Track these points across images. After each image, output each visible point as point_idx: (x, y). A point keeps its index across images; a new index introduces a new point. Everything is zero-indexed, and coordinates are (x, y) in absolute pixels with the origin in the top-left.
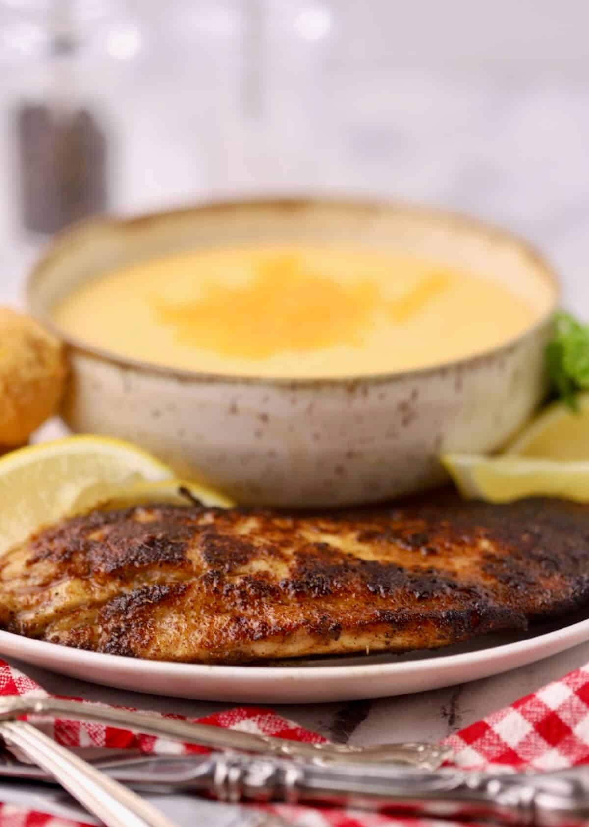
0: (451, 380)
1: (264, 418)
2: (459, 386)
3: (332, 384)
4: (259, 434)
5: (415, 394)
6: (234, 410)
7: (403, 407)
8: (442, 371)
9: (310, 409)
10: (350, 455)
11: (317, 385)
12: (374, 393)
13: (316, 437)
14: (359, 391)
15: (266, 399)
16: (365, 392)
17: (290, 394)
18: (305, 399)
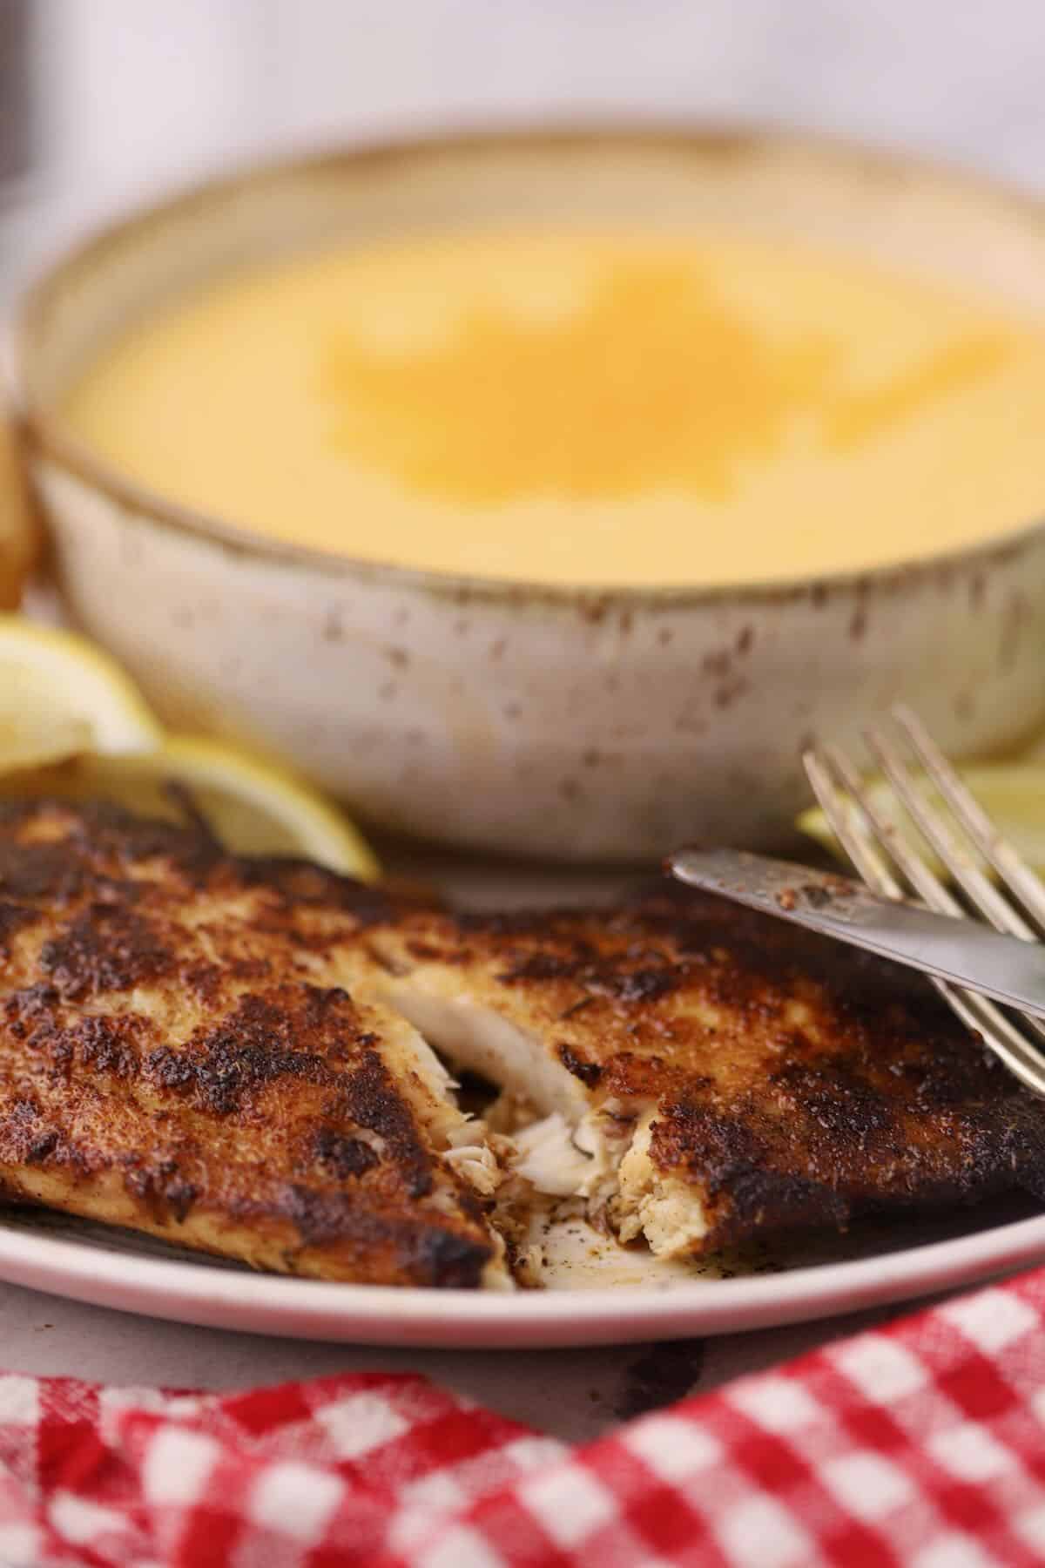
0: (837, 616)
1: (399, 658)
2: (858, 627)
3: (551, 598)
4: (388, 692)
5: (745, 641)
6: (334, 632)
7: (717, 664)
8: (819, 593)
9: (499, 649)
10: (591, 759)
11: (516, 597)
12: (645, 629)
13: (513, 712)
14: (613, 621)
15: (402, 617)
16: (626, 624)
17: (454, 613)
18: (488, 625)
